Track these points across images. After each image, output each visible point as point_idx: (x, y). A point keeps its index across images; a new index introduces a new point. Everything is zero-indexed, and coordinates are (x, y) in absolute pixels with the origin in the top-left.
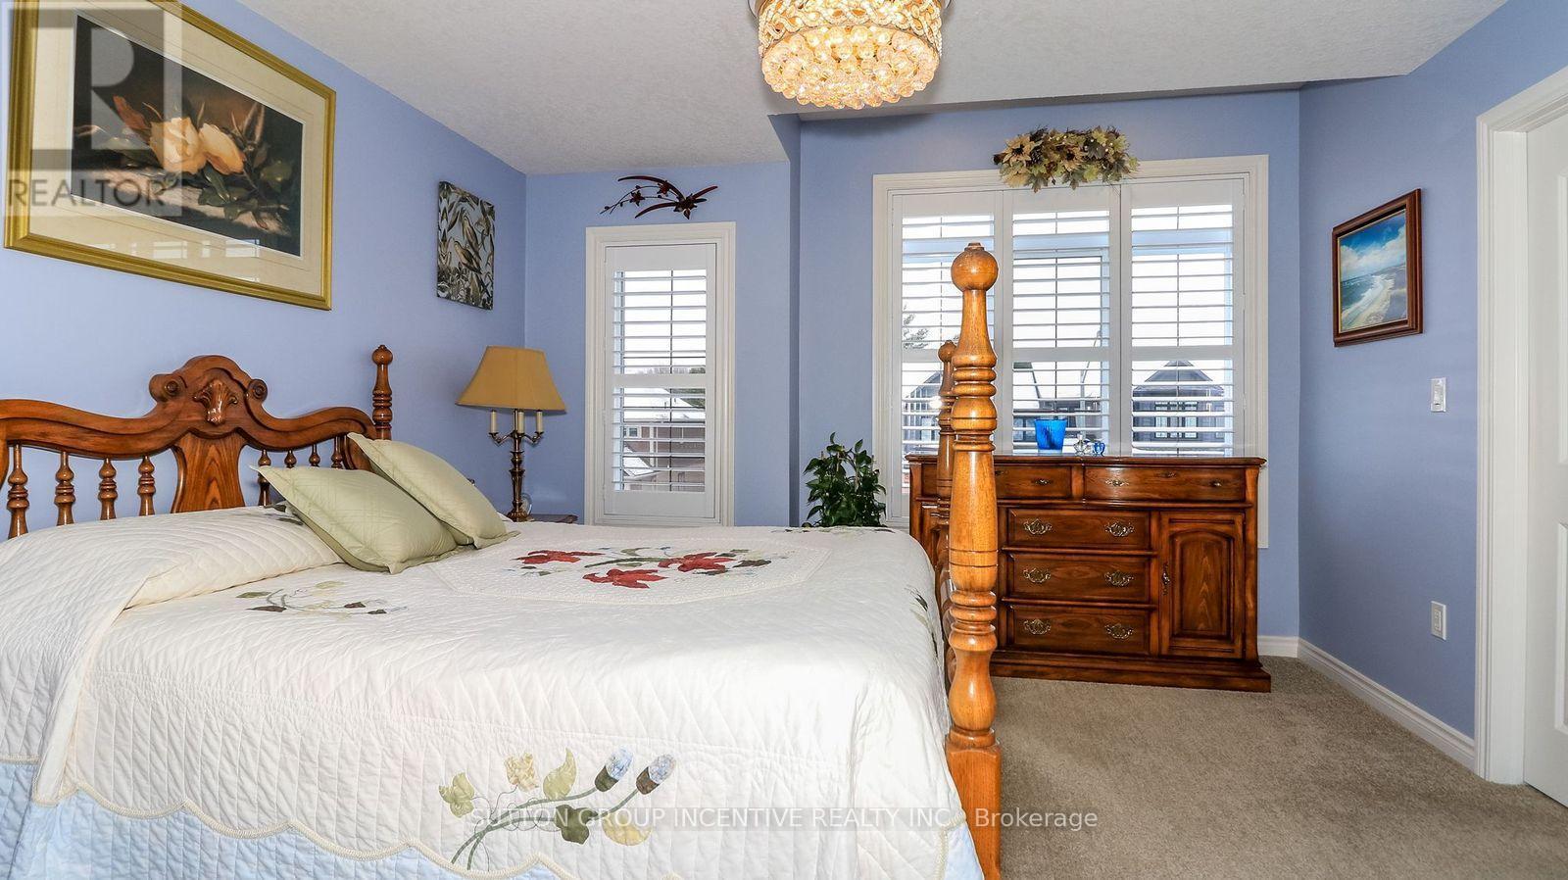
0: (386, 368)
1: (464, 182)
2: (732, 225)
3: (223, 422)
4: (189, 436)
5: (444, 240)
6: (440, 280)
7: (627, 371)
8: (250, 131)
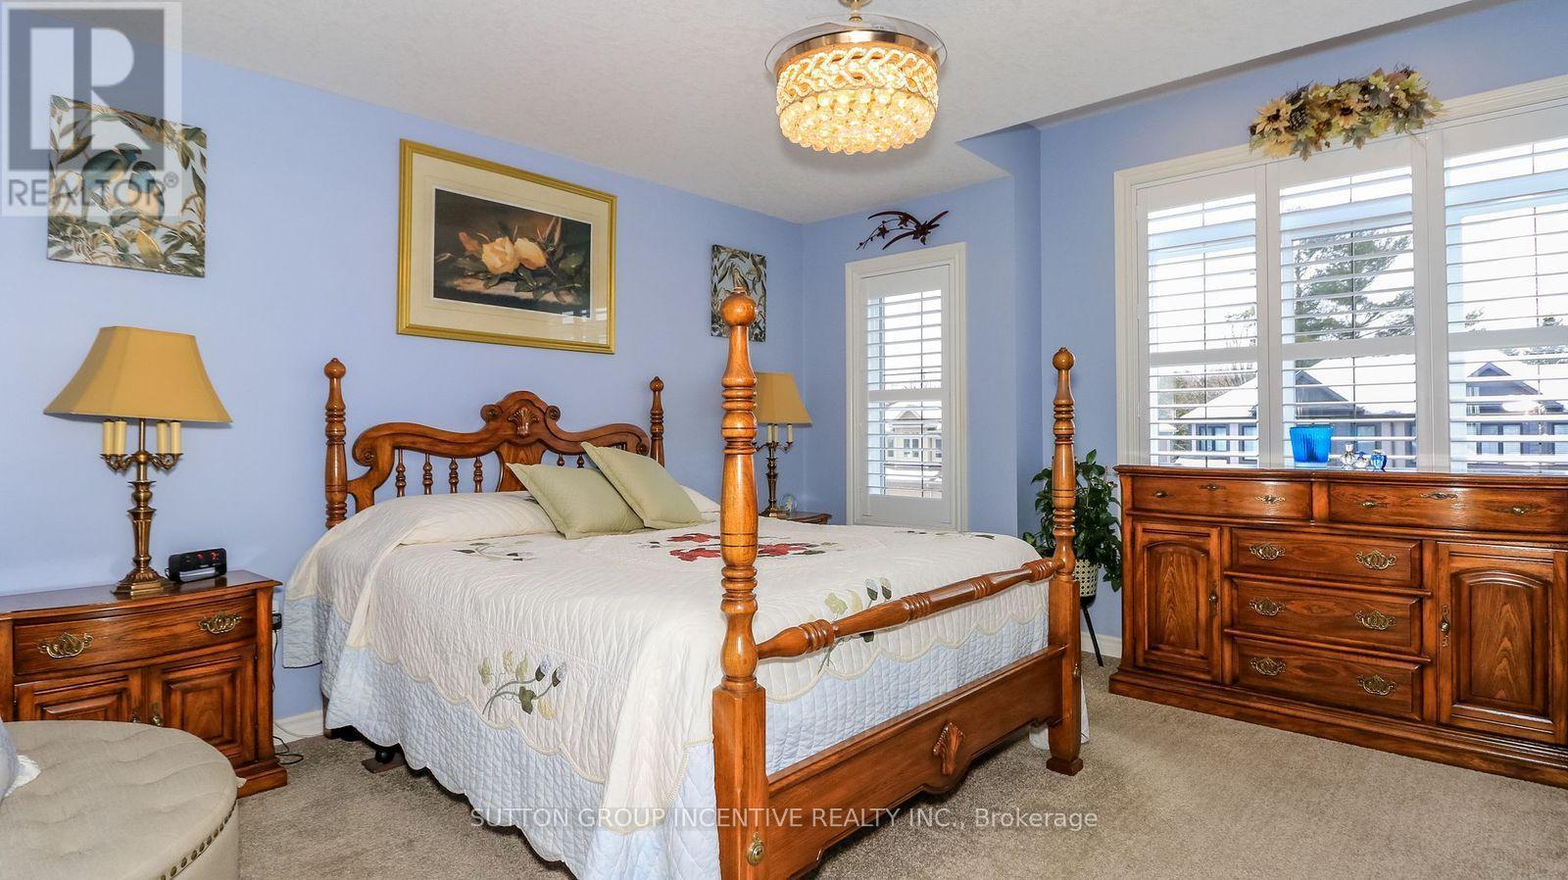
0: (659, 394)
1: (732, 240)
2: (963, 245)
3: (528, 435)
4: (506, 444)
5: (715, 290)
6: (713, 322)
7: (888, 387)
8: (551, 238)
